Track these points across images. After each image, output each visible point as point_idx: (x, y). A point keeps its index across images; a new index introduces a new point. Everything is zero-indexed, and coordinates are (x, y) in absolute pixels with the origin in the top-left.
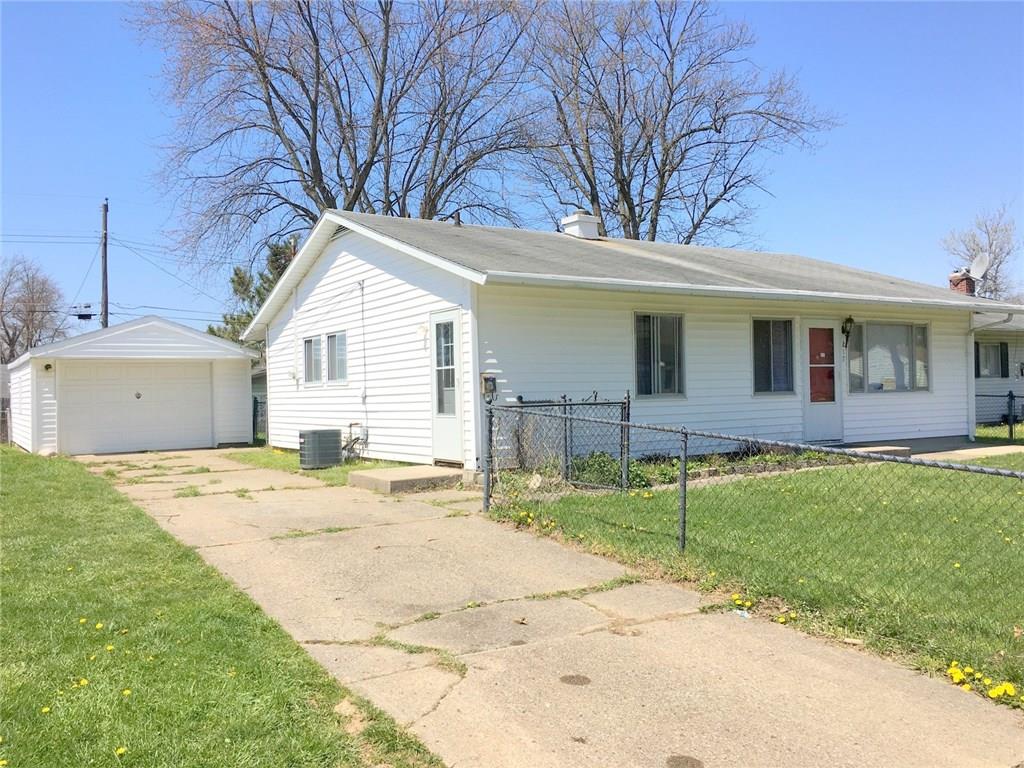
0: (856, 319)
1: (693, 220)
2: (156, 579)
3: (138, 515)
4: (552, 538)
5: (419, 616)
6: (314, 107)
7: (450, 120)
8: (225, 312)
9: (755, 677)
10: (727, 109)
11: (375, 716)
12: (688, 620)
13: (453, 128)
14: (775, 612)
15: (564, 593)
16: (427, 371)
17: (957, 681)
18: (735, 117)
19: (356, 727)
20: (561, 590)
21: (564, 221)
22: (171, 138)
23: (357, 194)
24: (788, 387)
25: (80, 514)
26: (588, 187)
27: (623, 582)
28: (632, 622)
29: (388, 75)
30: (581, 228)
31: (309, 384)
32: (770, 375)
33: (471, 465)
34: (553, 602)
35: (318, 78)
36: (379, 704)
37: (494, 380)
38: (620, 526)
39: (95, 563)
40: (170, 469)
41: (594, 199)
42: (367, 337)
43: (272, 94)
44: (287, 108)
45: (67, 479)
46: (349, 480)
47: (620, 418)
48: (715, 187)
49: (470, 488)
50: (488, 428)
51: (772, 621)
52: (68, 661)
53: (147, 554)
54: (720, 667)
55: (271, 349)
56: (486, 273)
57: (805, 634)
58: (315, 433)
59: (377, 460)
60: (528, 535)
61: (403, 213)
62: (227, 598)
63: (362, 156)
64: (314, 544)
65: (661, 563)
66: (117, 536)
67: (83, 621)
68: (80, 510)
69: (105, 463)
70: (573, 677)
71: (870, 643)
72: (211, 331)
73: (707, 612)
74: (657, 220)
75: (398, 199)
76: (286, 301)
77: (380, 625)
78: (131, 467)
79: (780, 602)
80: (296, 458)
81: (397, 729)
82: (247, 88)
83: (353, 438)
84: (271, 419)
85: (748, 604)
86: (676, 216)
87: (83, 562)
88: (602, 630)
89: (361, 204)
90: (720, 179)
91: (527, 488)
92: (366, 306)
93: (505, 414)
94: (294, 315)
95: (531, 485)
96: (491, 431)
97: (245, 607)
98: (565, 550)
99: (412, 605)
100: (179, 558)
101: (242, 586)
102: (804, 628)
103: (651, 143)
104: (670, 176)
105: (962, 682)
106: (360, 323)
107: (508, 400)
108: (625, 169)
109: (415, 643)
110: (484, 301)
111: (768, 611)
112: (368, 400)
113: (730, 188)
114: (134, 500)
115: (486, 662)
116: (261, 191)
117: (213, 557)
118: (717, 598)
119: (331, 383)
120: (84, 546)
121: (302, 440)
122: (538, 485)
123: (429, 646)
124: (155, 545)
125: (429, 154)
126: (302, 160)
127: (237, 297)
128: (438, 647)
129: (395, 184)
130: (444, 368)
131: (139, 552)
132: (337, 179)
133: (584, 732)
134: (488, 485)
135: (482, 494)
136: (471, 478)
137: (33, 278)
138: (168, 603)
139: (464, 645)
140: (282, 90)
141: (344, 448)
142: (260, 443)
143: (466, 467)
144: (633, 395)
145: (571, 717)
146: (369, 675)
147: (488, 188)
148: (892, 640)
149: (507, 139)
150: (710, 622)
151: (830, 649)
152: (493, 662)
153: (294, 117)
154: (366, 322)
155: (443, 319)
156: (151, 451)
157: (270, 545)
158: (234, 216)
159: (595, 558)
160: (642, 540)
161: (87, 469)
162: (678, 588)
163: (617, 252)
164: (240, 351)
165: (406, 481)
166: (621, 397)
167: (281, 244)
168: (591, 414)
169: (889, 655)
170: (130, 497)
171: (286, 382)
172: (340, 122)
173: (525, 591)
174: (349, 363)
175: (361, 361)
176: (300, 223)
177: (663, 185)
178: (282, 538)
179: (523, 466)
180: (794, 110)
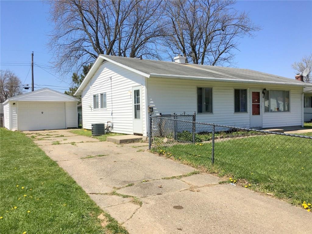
0: (267, 89)
1: (215, 58)
2: (43, 172)
3: (40, 150)
4: (171, 159)
5: (127, 185)
6: (97, 23)
7: (140, 27)
8: (70, 87)
9: (238, 206)
10: (226, 24)
11: (111, 220)
12: (215, 186)
13: (140, 29)
14: (244, 184)
15: (175, 177)
16: (131, 105)
17: (306, 208)
18: (229, 26)
19: (105, 224)
20: (174, 176)
21: (175, 58)
22: (53, 33)
23: (110, 50)
24: (245, 110)
25: (21, 150)
26: (182, 48)
27: (193, 173)
28: (197, 187)
29: (120, 13)
30: (180, 60)
31: (95, 109)
32: (240, 107)
33: (145, 135)
34: (171, 180)
35: (98, 14)
36: (113, 216)
37: (152, 108)
38: (193, 155)
39: (24, 166)
40: (52, 135)
41: (184, 52)
42: (113, 95)
43: (84, 19)
44: (88, 23)
45: (19, 139)
46: (107, 139)
47: (192, 120)
48: (222, 48)
49: (145, 142)
50: (150, 124)
51: (243, 187)
52: (11, 200)
53: (41, 163)
54: (226, 203)
55: (83, 98)
56: (150, 74)
57: (254, 191)
58: (96, 124)
59: (116, 133)
60: (163, 157)
61: (125, 56)
62: (65, 179)
63: (112, 39)
64: (94, 160)
65: (206, 167)
66: (32, 157)
67: (17, 186)
68: (22, 149)
69: (32, 133)
70: (177, 206)
71: (276, 195)
72: (66, 93)
73: (221, 184)
74: (204, 58)
75: (123, 52)
76: (88, 83)
77: (114, 188)
78: (40, 135)
79: (245, 180)
80: (90, 132)
81: (118, 225)
82: (76, 17)
83: (109, 126)
84: (83, 120)
85: (235, 181)
86: (210, 57)
87: (20, 166)
88: (187, 190)
89: (111, 53)
90: (224, 46)
91: (163, 142)
92: (112, 85)
93: (156, 119)
94: (90, 88)
95: (164, 141)
96: (151, 124)
97: (71, 181)
98: (175, 162)
99: (125, 181)
100: (51, 165)
101: (70, 174)
102: (254, 189)
103: (202, 34)
104: (208, 45)
105: (307, 208)
106: (110, 90)
107: (157, 114)
108: (194, 43)
109: (125, 194)
110: (149, 83)
111: (241, 184)
112: (113, 114)
113: (227, 48)
114: (39, 145)
115: (149, 201)
116: (80, 49)
117: (62, 165)
118: (224, 179)
119: (102, 109)
120: (21, 161)
121: (92, 127)
122: (166, 141)
123: (130, 195)
124: (44, 160)
125: (133, 38)
126: (93, 40)
127: (73, 82)
128: (133, 195)
129: (122, 47)
130: (137, 104)
131: (39, 163)
132: (104, 46)
133: (181, 226)
134: (150, 142)
135: (148, 144)
136: (145, 139)
137: (12, 76)
138: (46, 180)
139: (142, 195)
140: (87, 18)
141: (106, 129)
142: (80, 127)
143: (143, 135)
144: (196, 113)
145: (177, 221)
146: (110, 205)
147: (151, 48)
148: (283, 194)
149: (157, 33)
150: (223, 187)
151: (262, 197)
152: (151, 201)
153: (91, 26)
154: (112, 90)
155: (137, 89)
156: (46, 130)
157: (80, 161)
158: (72, 57)
159: (185, 165)
160: (200, 160)
161: (26, 135)
162: (211, 175)
163: (191, 68)
164: (74, 99)
165: (124, 140)
166: (193, 113)
167: (87, 66)
168: (183, 119)
169: (282, 199)
170: (38, 144)
171: (88, 109)
172: (105, 28)
173: (162, 176)
174: (107, 103)
175: (111, 102)
176: (92, 59)
177: (206, 47)
178: (84, 158)
179: (162, 135)
180: (247, 24)
